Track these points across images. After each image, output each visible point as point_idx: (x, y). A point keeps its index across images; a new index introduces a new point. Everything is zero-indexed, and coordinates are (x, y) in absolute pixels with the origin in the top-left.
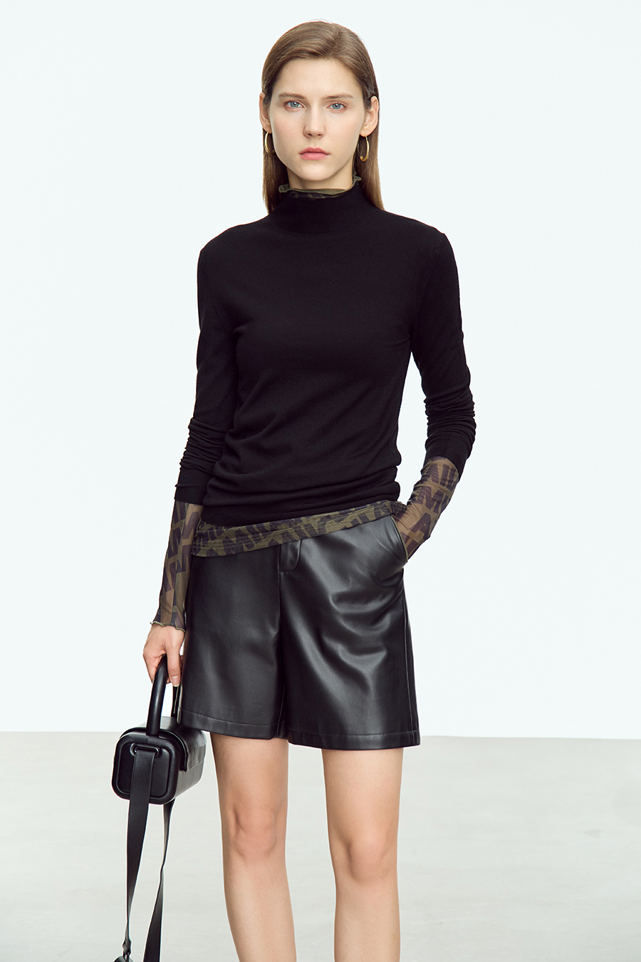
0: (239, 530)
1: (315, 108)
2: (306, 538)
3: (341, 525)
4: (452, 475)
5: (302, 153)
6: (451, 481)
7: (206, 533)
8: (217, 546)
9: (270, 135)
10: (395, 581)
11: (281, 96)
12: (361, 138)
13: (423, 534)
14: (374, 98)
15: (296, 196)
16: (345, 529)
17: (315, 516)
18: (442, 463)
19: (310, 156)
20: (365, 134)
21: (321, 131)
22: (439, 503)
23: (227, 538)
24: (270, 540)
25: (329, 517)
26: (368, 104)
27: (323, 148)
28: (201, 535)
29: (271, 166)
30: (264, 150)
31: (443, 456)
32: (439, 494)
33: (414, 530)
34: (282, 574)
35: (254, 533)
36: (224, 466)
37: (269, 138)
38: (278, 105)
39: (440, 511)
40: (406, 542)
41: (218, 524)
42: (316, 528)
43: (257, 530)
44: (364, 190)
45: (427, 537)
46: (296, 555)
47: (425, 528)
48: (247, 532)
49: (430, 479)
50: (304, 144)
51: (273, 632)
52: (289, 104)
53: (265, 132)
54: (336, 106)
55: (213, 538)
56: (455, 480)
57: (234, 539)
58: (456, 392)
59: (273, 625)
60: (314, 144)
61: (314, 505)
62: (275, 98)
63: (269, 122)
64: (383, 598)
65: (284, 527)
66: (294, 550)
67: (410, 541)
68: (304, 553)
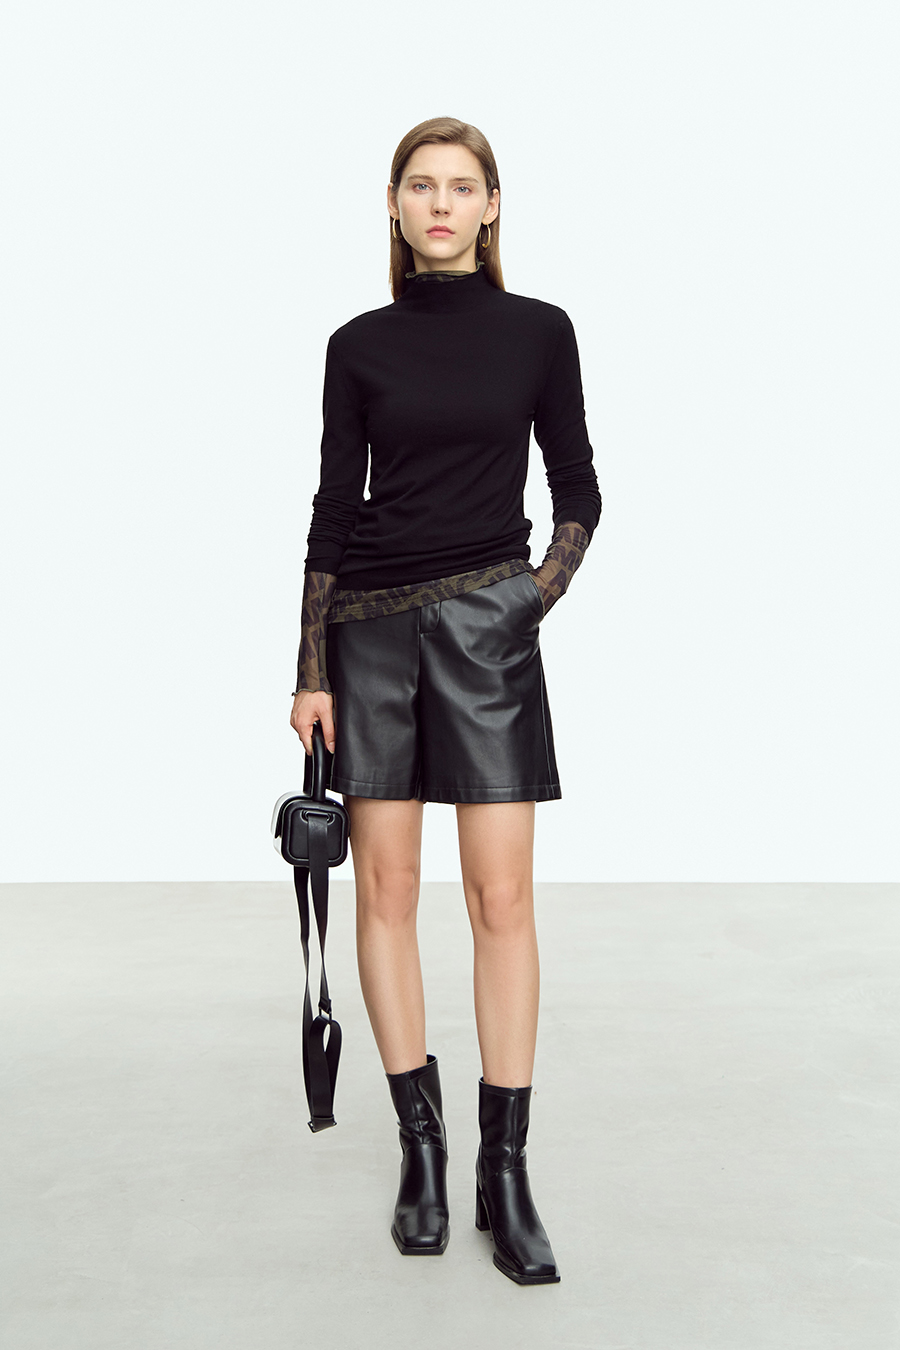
0: (379, 594)
1: (443, 188)
2: (446, 599)
3: (479, 584)
4: (583, 539)
5: (429, 232)
6: (582, 544)
7: (344, 599)
8: (356, 610)
9: (398, 222)
10: (530, 638)
11: (411, 178)
12: (483, 227)
13: (560, 590)
14: (496, 191)
15: (425, 279)
16: (483, 587)
17: (454, 577)
18: (573, 527)
19: (437, 233)
20: (487, 222)
21: (449, 209)
22: (572, 562)
23: (367, 602)
24: (410, 602)
25: (467, 576)
26: (490, 194)
27: (449, 227)
28: (336, 603)
29: (398, 251)
30: (392, 234)
31: (574, 520)
32: (572, 553)
33: (552, 583)
34: (422, 636)
35: (394, 597)
36: (359, 534)
37: (396, 224)
38: (407, 188)
39: (574, 569)
40: (544, 596)
41: (358, 589)
42: (455, 589)
43: (397, 594)
44: (487, 275)
45: (563, 592)
46: (435, 616)
47: (561, 585)
48: (387, 596)
49: (563, 540)
50: (432, 222)
51: (412, 691)
52: (418, 188)
53: (392, 219)
54: (462, 189)
55: (351, 603)
56: (586, 543)
57: (373, 603)
58: (581, 464)
59: (413, 685)
60: (441, 222)
61: (453, 564)
62: (404, 183)
63: (397, 209)
64: (521, 653)
65: (424, 589)
66: (434, 612)
67: (547, 595)
68: (444, 614)
